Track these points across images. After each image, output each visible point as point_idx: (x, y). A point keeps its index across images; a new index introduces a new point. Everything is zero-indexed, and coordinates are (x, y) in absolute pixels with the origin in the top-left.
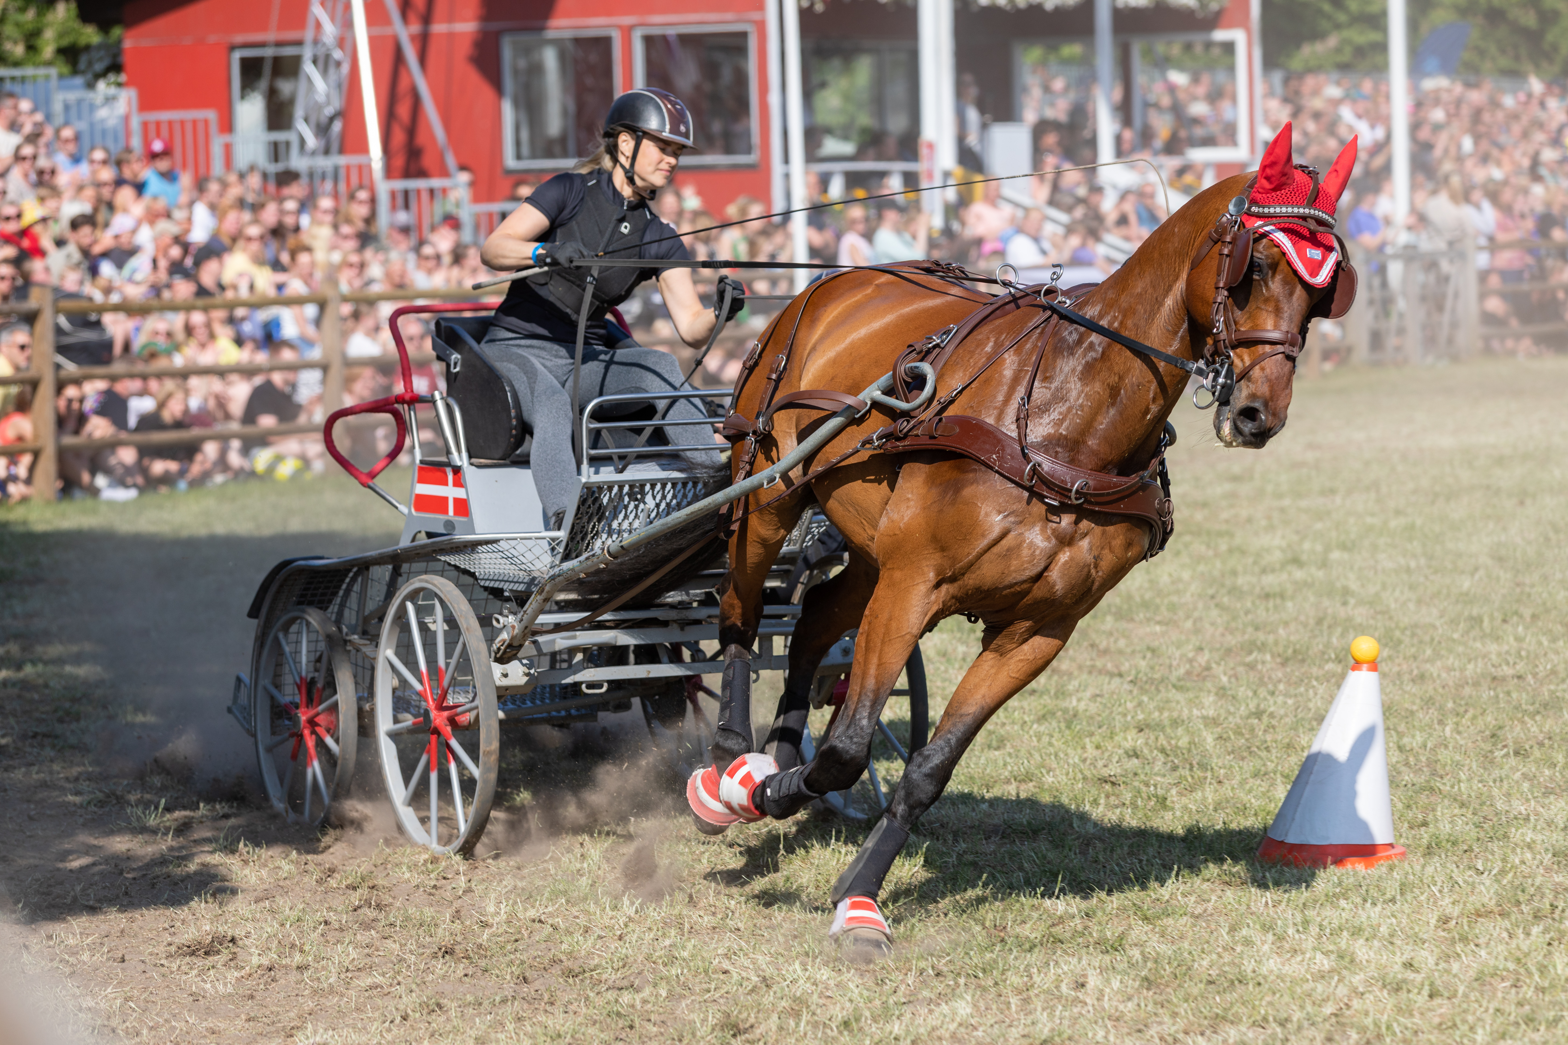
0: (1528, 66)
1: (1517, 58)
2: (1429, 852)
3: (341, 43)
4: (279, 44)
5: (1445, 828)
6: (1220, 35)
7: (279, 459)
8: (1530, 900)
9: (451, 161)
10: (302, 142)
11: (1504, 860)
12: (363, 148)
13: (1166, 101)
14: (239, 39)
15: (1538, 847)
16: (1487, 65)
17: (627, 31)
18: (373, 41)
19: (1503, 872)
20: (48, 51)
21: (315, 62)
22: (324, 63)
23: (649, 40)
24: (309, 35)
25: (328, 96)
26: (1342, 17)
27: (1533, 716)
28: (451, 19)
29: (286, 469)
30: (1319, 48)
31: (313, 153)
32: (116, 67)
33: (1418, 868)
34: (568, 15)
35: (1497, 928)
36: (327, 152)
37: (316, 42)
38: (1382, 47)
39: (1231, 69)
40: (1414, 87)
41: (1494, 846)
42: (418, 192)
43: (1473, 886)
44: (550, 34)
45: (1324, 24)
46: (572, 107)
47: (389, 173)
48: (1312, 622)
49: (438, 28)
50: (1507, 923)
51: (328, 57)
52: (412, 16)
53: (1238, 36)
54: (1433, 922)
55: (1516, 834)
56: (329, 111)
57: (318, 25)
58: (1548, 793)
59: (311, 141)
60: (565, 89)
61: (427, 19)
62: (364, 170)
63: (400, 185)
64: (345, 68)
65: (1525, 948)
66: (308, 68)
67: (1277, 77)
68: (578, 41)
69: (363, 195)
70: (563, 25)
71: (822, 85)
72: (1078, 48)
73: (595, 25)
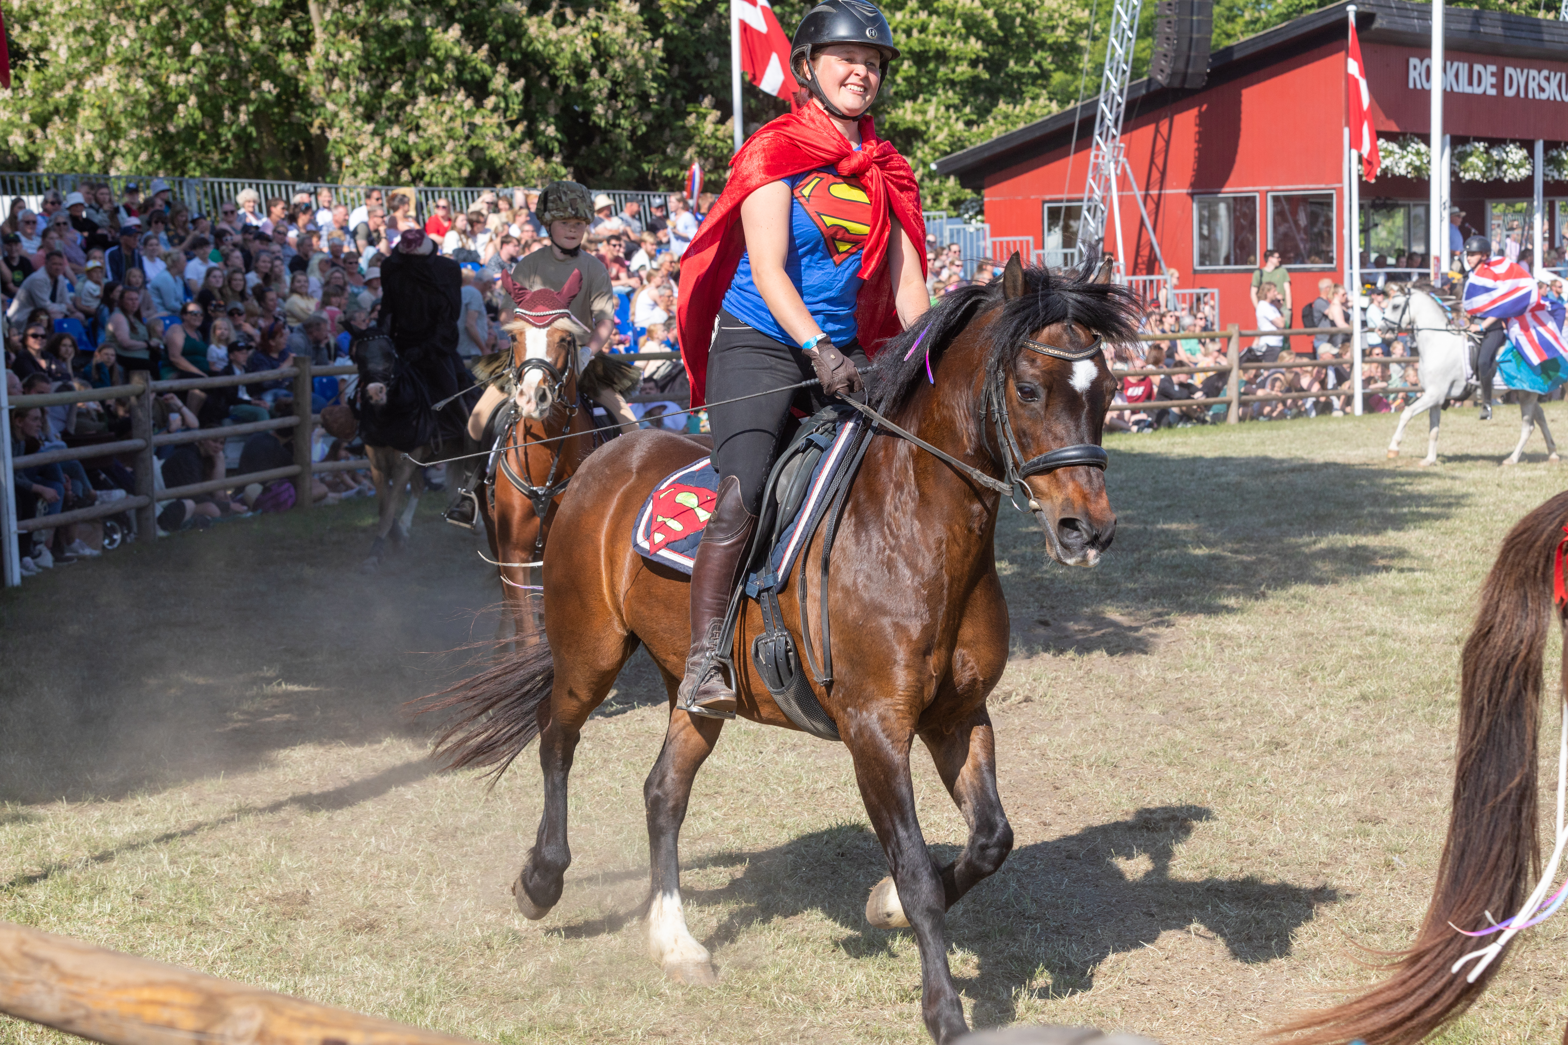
3: (1103, 200)
4: (1069, 201)
9: (1163, 266)
14: (1048, 197)
17: (1264, 194)
18: (1121, 198)
20: (945, 203)
22: (1091, 210)
23: (1276, 199)
24: (1086, 196)
25: (1096, 229)
32: (981, 212)
34: (1233, 185)
37: (1090, 199)
42: (1144, 282)
44: (1223, 196)
46: (1232, 237)
51: (1096, 207)
56: (1097, 237)
57: (1092, 190)
60: (1229, 226)
64: (1106, 214)
66: (1085, 213)
68: (1237, 199)
70: (1229, 191)
71: (1376, 225)
72: (1525, 205)
73: (1246, 190)
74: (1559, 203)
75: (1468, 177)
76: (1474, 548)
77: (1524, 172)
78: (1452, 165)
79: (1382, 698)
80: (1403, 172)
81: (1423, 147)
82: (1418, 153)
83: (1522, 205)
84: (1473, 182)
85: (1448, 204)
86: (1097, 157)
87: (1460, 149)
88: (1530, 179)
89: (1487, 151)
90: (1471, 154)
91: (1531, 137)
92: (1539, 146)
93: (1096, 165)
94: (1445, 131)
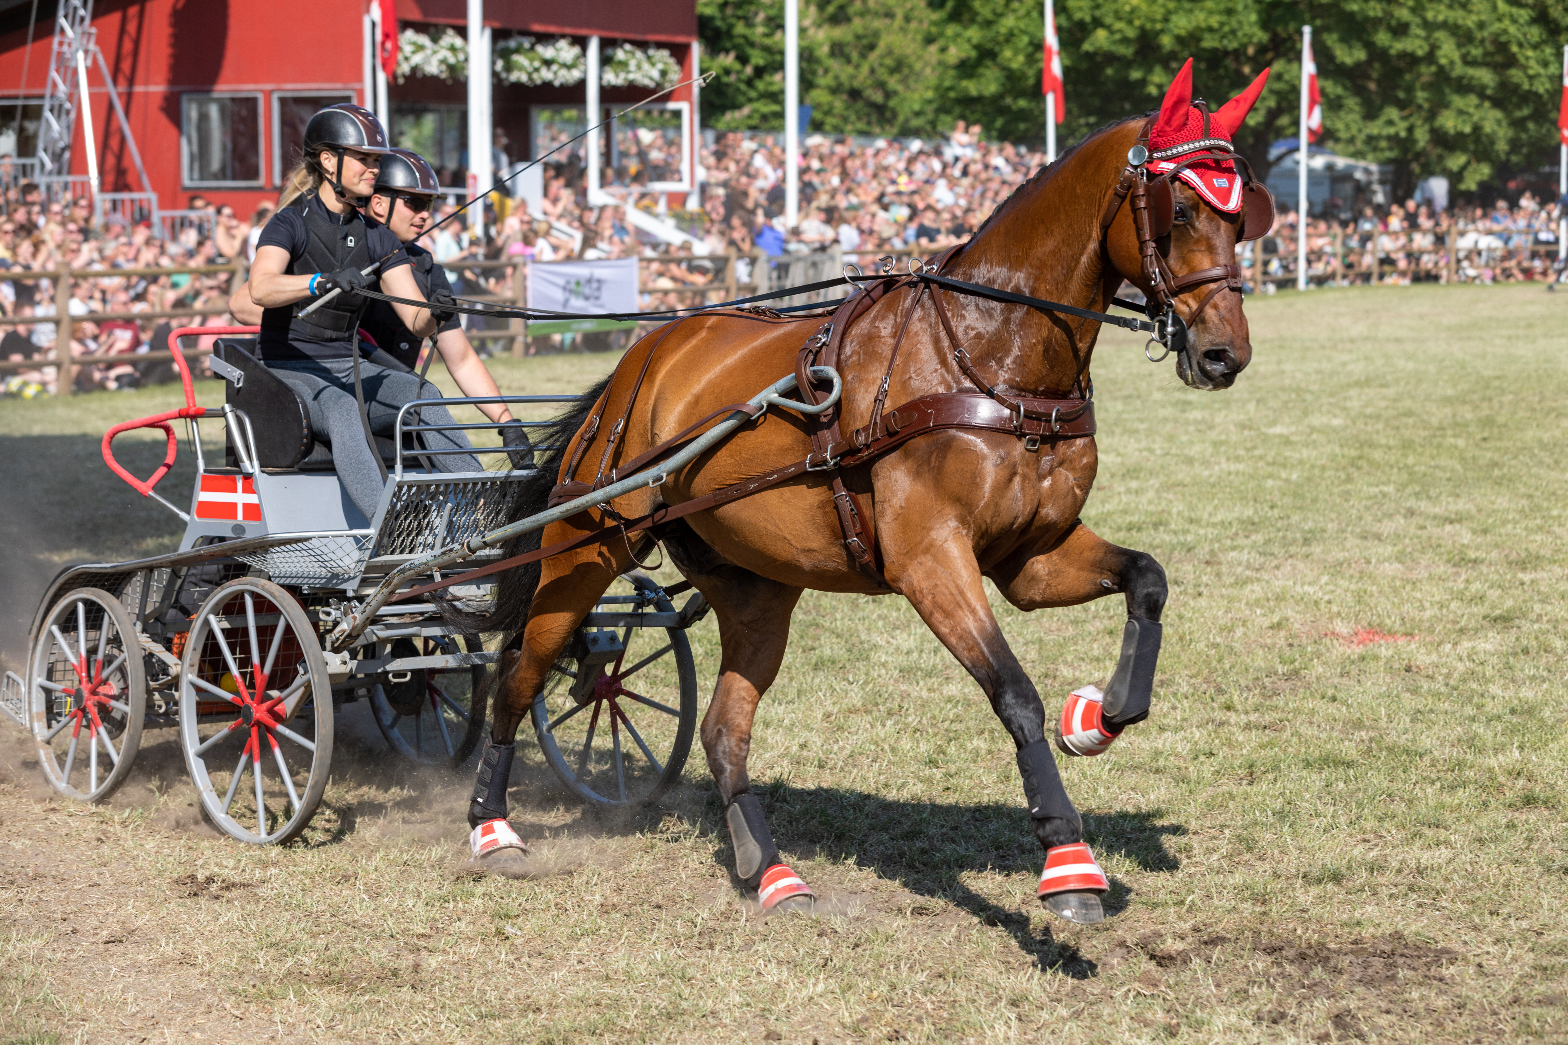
0: (877, 130)
1: (869, 123)
2: (816, 668)
3: (70, 98)
4: (27, 97)
5: (827, 652)
6: (672, 106)
7: (26, 384)
8: (884, 703)
9: (145, 180)
10: (43, 165)
11: (867, 674)
12: (84, 170)
13: (634, 150)
15: (890, 666)
16: (849, 127)
17: (268, 94)
18: (92, 96)
19: (866, 683)
21: (51, 110)
22: (58, 111)
23: (283, 101)
24: (48, 92)
25: (60, 134)
26: (753, 94)
28: (146, 83)
29: (30, 391)
30: (737, 114)
31: (50, 173)
33: (809, 680)
34: (228, 82)
35: (862, 721)
36: (59, 173)
37: (52, 96)
38: (780, 115)
39: (679, 128)
40: (801, 143)
41: (859, 664)
42: (123, 201)
43: (846, 692)
44: (216, 95)
45: (741, 99)
46: (229, 146)
47: (103, 188)
49: (139, 89)
50: (869, 718)
51: (61, 106)
52: (121, 80)
53: (684, 106)
54: (820, 716)
55: (874, 657)
56: (62, 144)
57: (55, 85)
58: (896, 628)
59: (49, 165)
60: (224, 133)
61: (131, 82)
62: (85, 185)
63: (110, 196)
64: (73, 115)
65: (882, 735)
66: (47, 114)
67: (710, 135)
68: (233, 100)
69: (83, 202)
70: (224, 89)
71: (401, 134)
72: (576, 113)
73: (246, 89)
75: (512, 78)
77: (575, 74)
78: (493, 63)
80: (435, 71)
81: (458, 42)
82: (453, 49)
83: (571, 113)
84: (518, 85)
86: (61, 44)
87: (501, 44)
88: (582, 83)
89: (533, 48)
90: (515, 51)
91: (586, 32)
92: (594, 44)
93: (60, 54)
94: (484, 21)
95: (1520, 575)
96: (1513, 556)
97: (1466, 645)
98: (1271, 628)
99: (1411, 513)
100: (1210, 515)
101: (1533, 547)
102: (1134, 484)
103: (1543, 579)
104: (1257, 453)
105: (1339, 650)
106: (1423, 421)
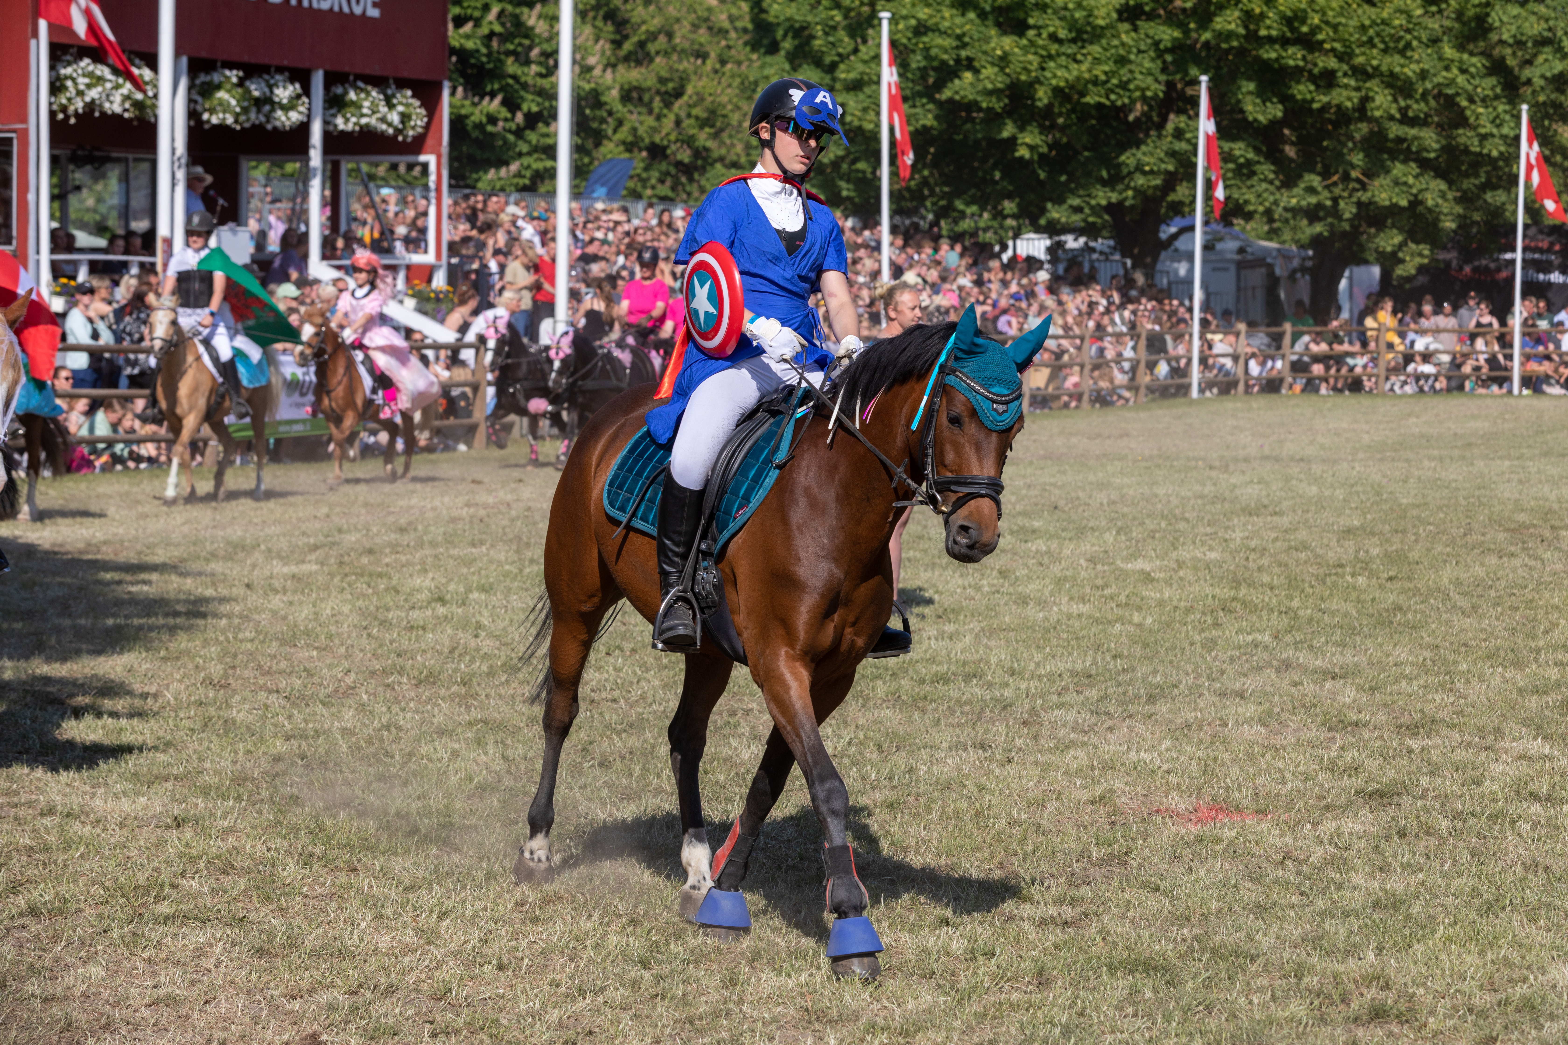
0: (679, 195)
1: (673, 187)
16: (646, 193)
27: (619, 734)
30: (503, 172)
45: (509, 153)
48: (446, 650)
53: (431, 159)
67: (461, 194)
71: (78, 188)
72: (298, 165)
74: (347, 165)
75: (215, 120)
76: (209, 682)
77: (295, 117)
78: (191, 101)
79: (60, 912)
80: (117, 108)
81: (146, 74)
82: (140, 82)
83: (291, 167)
84: (222, 128)
85: (184, 161)
87: (202, 78)
88: (304, 128)
89: (241, 83)
90: (219, 87)
91: (307, 65)
92: (318, 79)
94: (179, 50)
95: (1409, 742)
96: (1405, 719)
97: (1330, 825)
98: (1093, 802)
99: (1287, 665)
100: (1038, 664)
101: (1429, 709)
102: (949, 628)
103: (1438, 746)
104: (1107, 592)
105: (1173, 830)
106: (1317, 556)
